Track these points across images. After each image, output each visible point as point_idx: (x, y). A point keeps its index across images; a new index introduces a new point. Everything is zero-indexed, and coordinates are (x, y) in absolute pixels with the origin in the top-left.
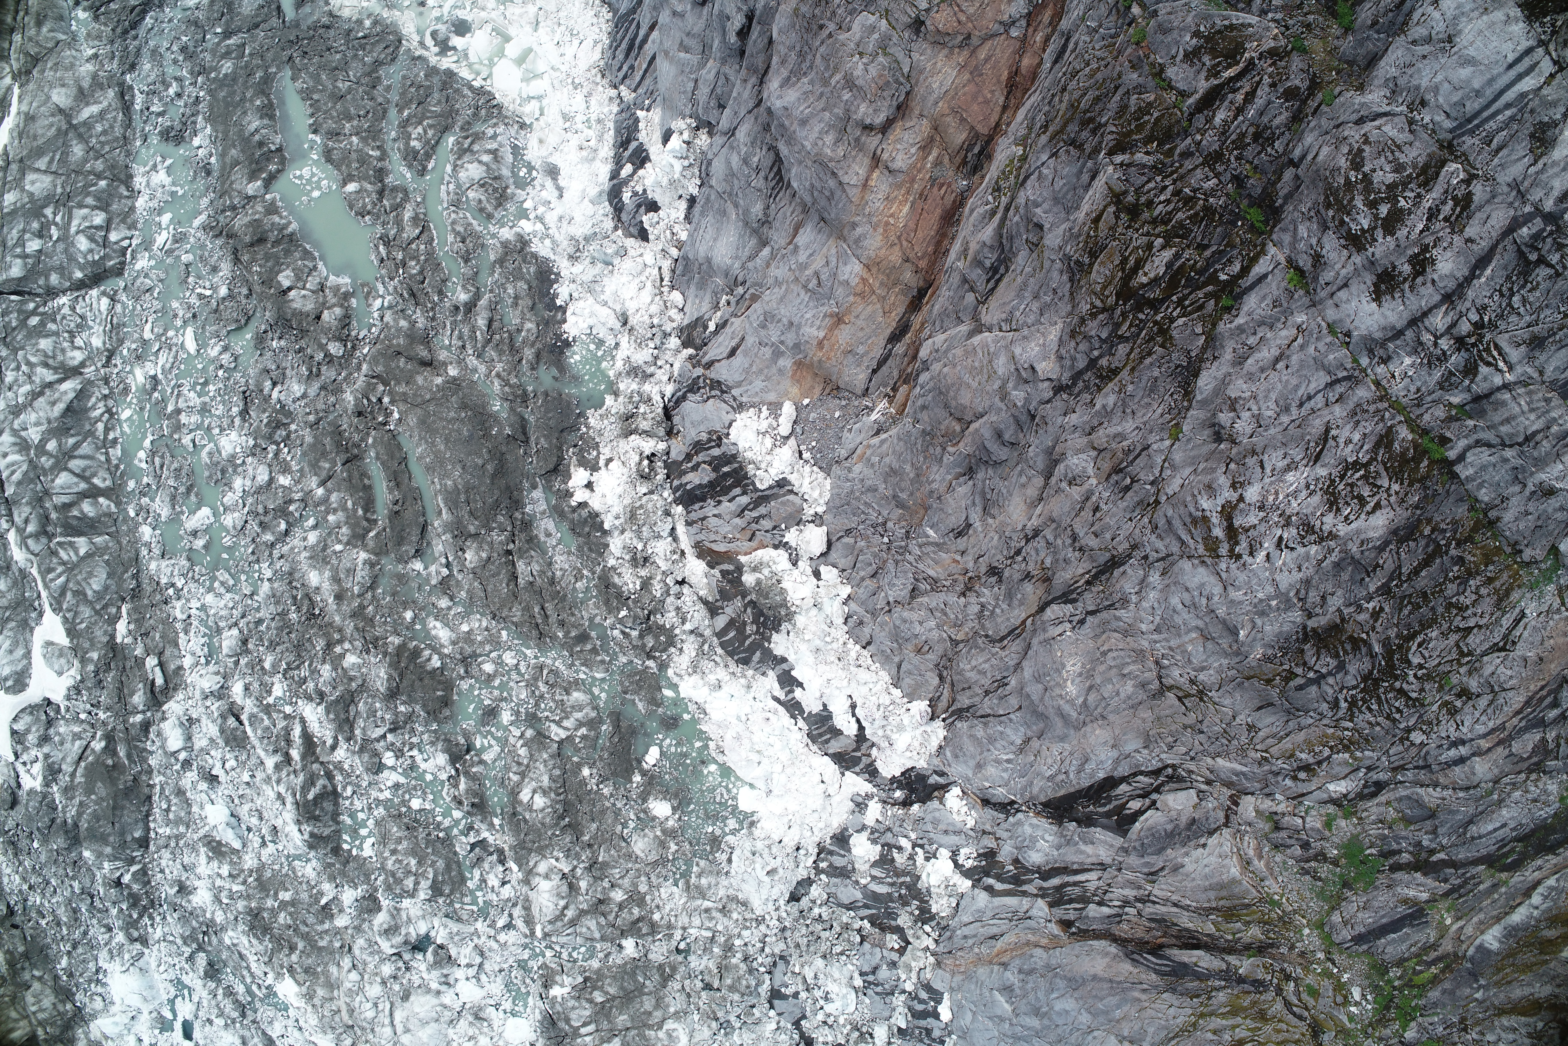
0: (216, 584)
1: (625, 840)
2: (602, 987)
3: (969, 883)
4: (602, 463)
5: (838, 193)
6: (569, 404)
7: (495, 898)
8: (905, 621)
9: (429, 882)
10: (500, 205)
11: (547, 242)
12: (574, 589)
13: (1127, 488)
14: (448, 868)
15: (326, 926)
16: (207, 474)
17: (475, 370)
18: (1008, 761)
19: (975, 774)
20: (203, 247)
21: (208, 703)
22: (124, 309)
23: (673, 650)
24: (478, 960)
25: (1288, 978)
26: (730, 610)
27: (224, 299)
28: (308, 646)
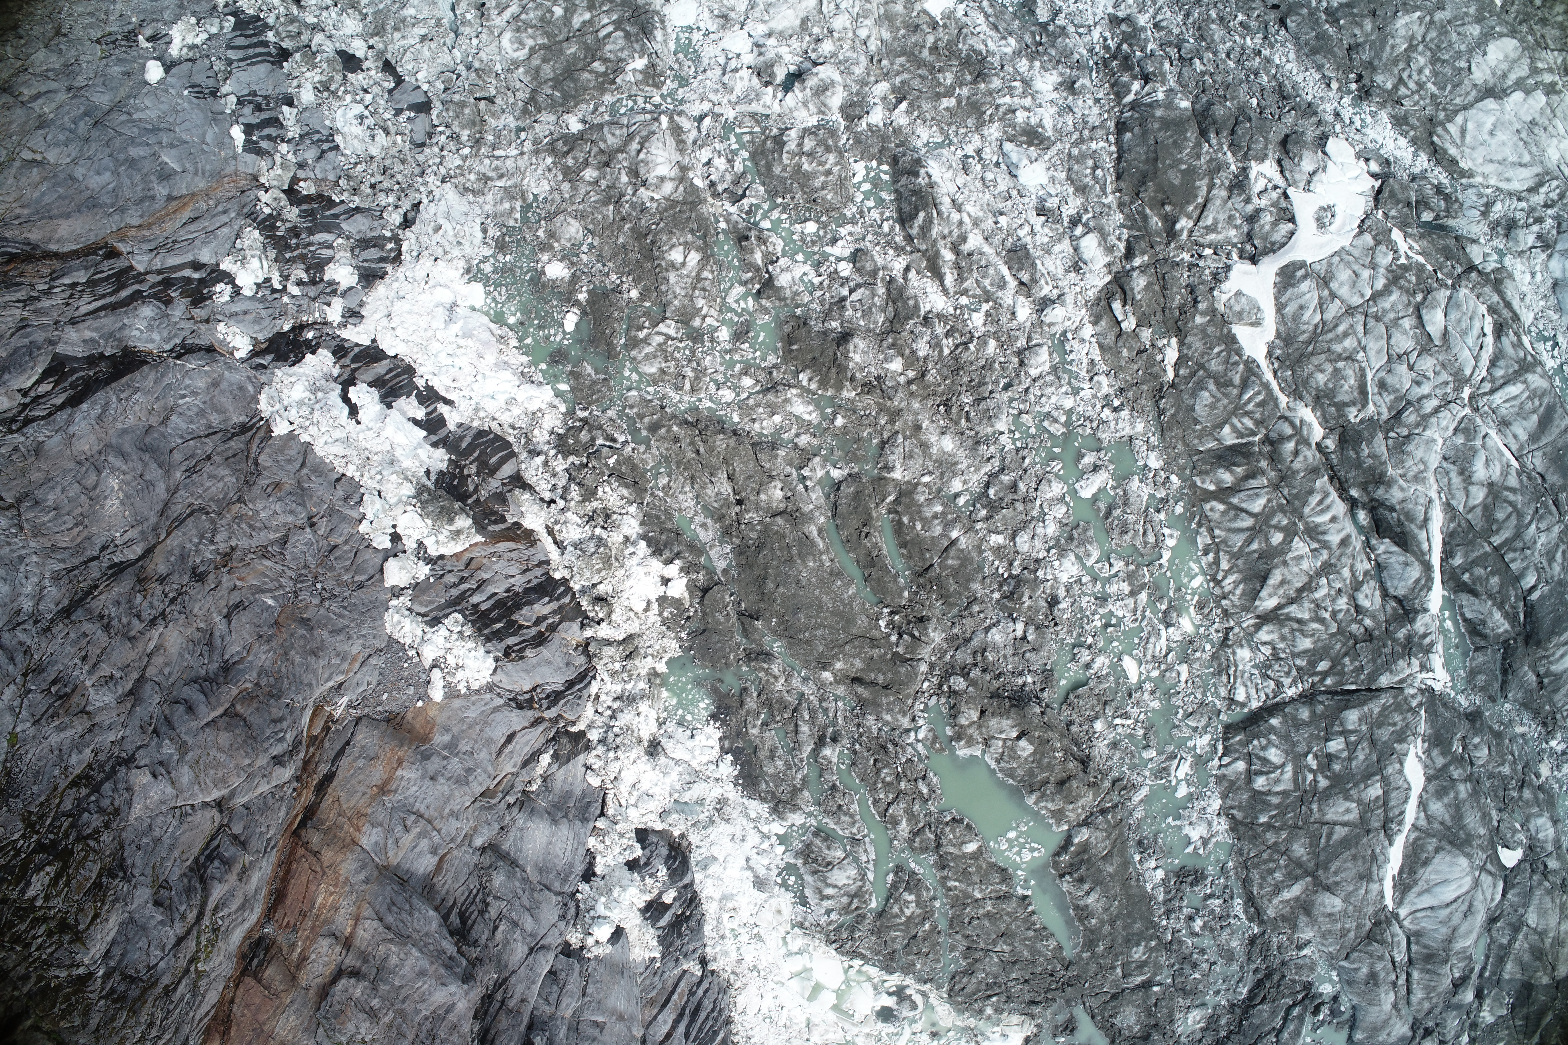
0: (1063, 419)
1: (589, 231)
2: (597, 77)
3: (222, 267)
4: (655, 607)
5: (383, 910)
6: (703, 658)
7: (718, 146)
8: (292, 512)
9: (786, 149)
10: (809, 845)
11: (753, 815)
12: (669, 476)
13: (54, 682)
14: (769, 167)
15: (898, 80)
16: (1090, 533)
17: (805, 680)
18: (184, 396)
19: (220, 375)
20: (1133, 767)
21: (1056, 292)
22: (1216, 692)
23: (561, 431)
26: (494, 484)
27: (1097, 718)
28: (946, 372)
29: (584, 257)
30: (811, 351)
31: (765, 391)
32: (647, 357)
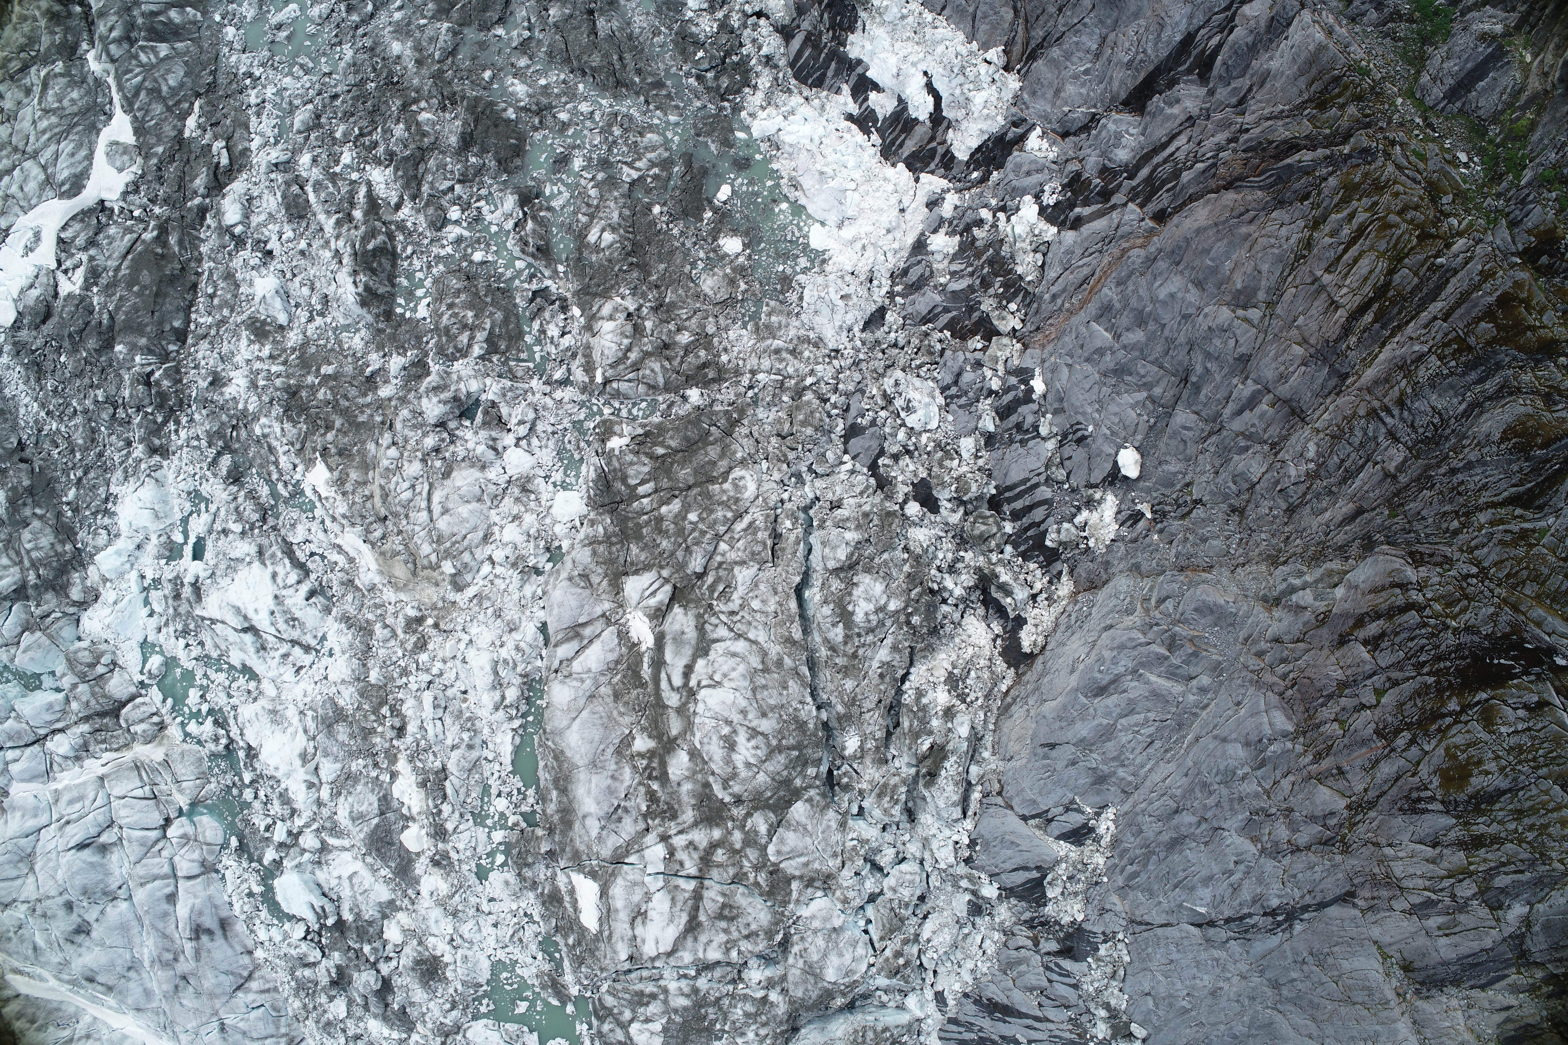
0: (295, 69)
1: (693, 281)
2: (663, 440)
3: (1054, 230)
7: (554, 351)
9: (485, 333)
12: (652, 44)
14: (506, 321)
15: (369, 399)
18: (1086, 72)
19: (1053, 105)
21: (273, 176)
23: (747, 90)
24: (531, 415)
25: (1393, 143)
26: (807, 25)
28: (383, 107)
29: (702, 255)
30: (498, 133)
31: (550, 107)
32: (654, 149)
